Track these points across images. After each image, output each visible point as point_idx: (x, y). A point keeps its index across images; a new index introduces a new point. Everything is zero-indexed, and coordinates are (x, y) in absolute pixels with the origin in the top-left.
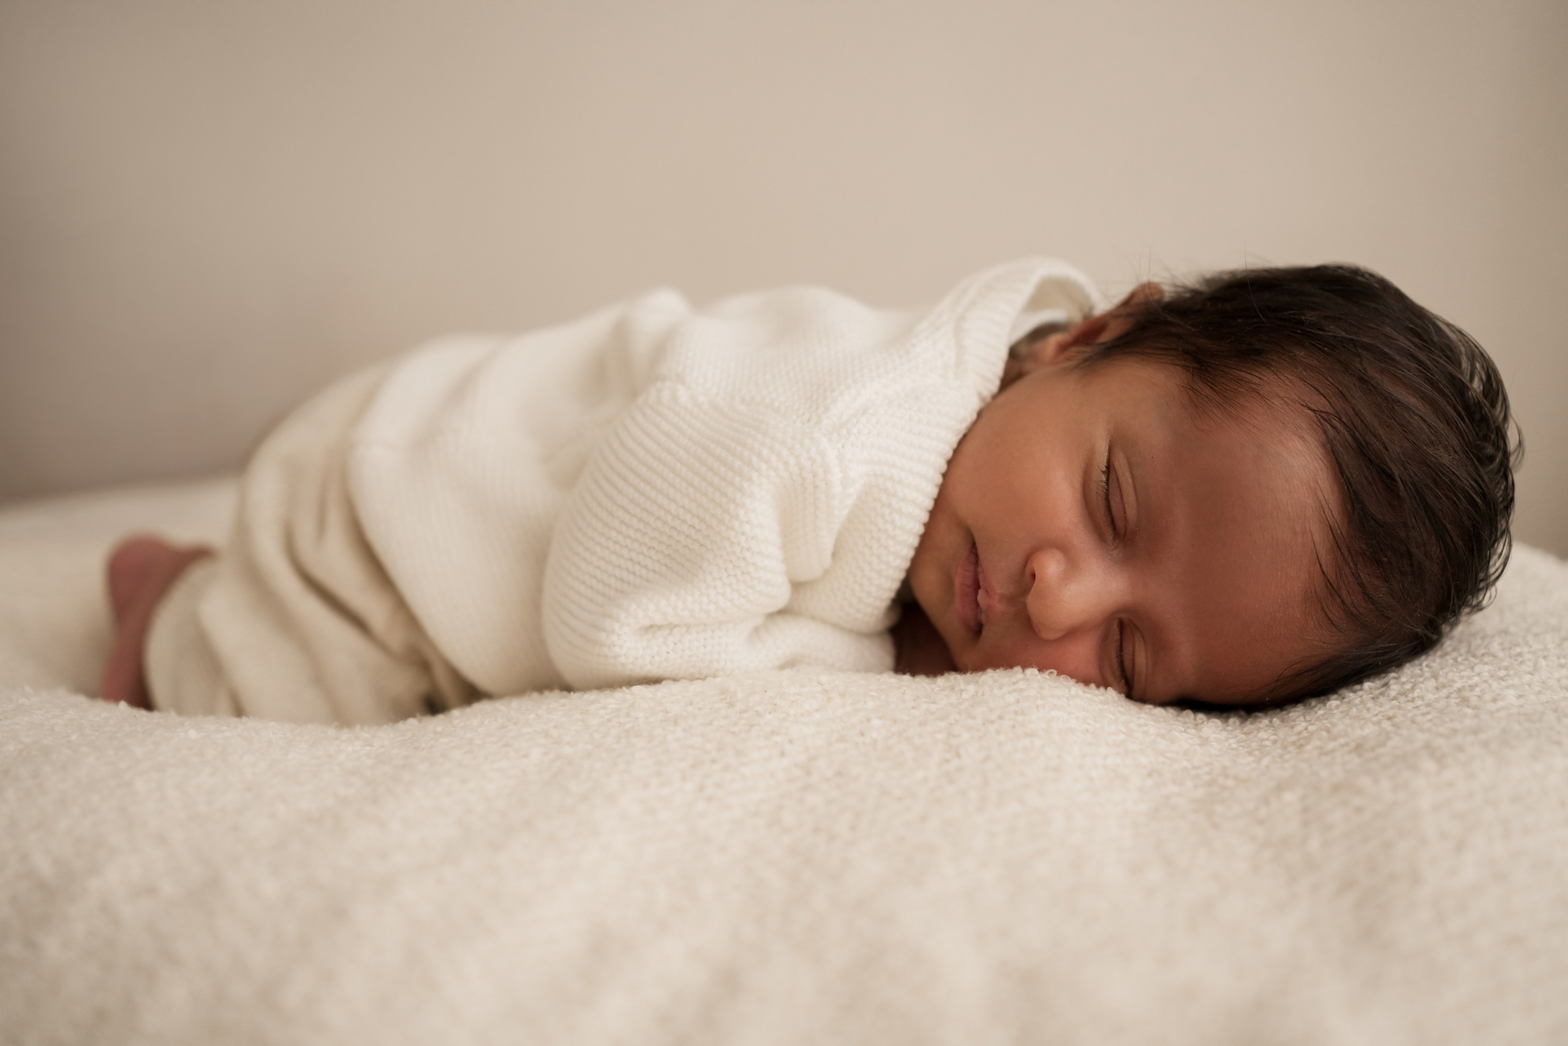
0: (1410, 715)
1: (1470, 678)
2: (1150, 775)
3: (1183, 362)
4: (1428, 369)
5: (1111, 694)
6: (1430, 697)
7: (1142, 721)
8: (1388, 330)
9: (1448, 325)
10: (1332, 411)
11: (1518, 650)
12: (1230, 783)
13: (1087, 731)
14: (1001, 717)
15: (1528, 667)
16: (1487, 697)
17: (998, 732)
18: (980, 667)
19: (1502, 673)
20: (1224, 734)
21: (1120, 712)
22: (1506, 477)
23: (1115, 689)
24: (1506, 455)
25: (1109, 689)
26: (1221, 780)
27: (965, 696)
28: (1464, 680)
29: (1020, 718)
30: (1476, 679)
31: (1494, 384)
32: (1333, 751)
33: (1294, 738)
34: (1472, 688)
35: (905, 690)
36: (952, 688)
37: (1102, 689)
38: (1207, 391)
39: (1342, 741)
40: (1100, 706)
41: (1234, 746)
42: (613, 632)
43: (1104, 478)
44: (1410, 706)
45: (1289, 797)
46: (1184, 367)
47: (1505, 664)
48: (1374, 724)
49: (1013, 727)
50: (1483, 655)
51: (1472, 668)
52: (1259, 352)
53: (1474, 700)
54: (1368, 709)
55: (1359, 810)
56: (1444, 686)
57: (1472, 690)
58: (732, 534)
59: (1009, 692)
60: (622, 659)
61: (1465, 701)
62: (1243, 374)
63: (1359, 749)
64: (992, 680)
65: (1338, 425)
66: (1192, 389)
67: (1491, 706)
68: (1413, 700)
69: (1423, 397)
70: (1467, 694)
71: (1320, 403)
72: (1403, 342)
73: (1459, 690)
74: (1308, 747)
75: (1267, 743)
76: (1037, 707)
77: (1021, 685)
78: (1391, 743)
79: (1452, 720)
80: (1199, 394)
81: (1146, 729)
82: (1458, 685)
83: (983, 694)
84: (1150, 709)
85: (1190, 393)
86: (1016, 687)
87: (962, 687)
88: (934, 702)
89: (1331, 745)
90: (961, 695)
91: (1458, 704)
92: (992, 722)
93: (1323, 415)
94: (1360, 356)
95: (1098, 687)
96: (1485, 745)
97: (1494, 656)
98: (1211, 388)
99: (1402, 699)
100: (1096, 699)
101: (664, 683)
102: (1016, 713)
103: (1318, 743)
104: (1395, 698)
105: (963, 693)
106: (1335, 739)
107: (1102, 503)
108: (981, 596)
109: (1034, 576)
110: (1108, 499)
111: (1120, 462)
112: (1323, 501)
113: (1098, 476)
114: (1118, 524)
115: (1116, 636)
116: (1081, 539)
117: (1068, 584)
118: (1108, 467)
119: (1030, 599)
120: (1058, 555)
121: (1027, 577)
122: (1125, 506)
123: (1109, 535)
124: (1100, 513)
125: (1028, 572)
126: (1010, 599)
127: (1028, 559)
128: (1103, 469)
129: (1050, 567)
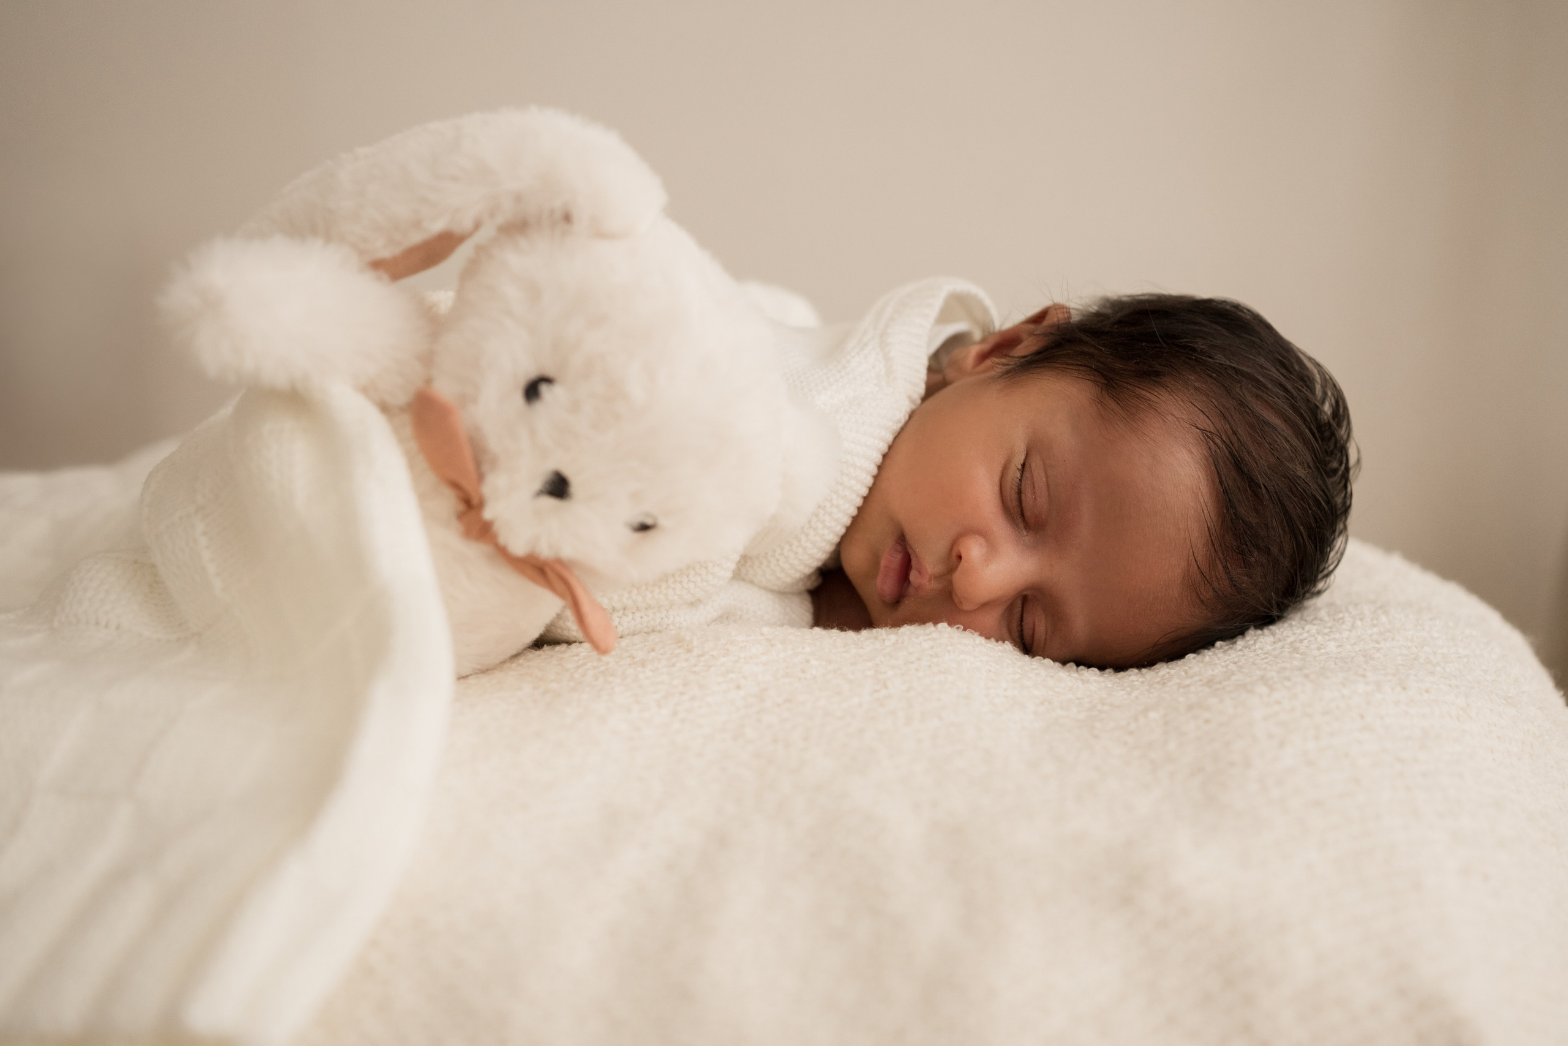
0: (1251, 660)
1: (1301, 634)
2: (1042, 703)
3: (1093, 377)
4: (1293, 397)
5: (1008, 646)
6: (1269, 648)
7: (1034, 667)
8: (1262, 361)
9: (1310, 359)
10: (1214, 430)
11: (1341, 615)
12: (1106, 708)
13: (990, 671)
14: (919, 659)
16: (1313, 646)
17: (917, 670)
19: (1326, 631)
20: (1101, 679)
21: (1016, 658)
22: (1345, 487)
23: (1011, 643)
24: (1347, 469)
25: (1006, 642)
26: (1099, 707)
27: (887, 643)
28: (1296, 636)
29: (935, 660)
30: (1305, 635)
31: (1341, 411)
32: (1188, 686)
33: (1159, 679)
34: (1301, 641)
35: (835, 640)
36: (876, 638)
37: (1000, 642)
38: (1113, 405)
39: (1197, 678)
40: (1000, 654)
41: (1110, 686)
43: (1018, 475)
44: (1252, 654)
45: (1153, 715)
46: (1094, 382)
47: (1329, 624)
48: (1223, 667)
49: (930, 666)
50: (1313, 620)
51: (1303, 628)
52: (1157, 374)
53: (1302, 649)
54: (1219, 659)
55: (1207, 721)
56: (1280, 640)
59: (925, 640)
61: (1296, 650)
62: (1144, 393)
63: (1210, 682)
64: (909, 633)
65: (1219, 442)
66: (1100, 402)
67: (1316, 653)
68: (1255, 651)
69: (1287, 420)
70: (1297, 645)
71: (1205, 423)
72: (1274, 373)
73: (1292, 643)
74: (1170, 684)
75: (1136, 683)
76: (949, 652)
77: (934, 635)
78: (1234, 678)
79: (1283, 662)
80: (1106, 408)
81: (1038, 672)
82: (1291, 640)
83: (903, 642)
84: (1040, 660)
85: (1099, 406)
86: (930, 637)
87: (885, 637)
88: (862, 648)
89: (1188, 682)
90: (884, 643)
91: (1290, 652)
92: (912, 663)
93: (1208, 434)
94: (1239, 382)
95: (997, 641)
96: (1306, 676)
97: (1321, 620)
98: (1118, 403)
99: (1246, 651)
100: (996, 648)
102: (931, 656)
103: (1178, 681)
104: (1241, 650)
105: (886, 641)
106: (1192, 677)
107: (1014, 496)
108: (913, 576)
109: (960, 557)
110: (1020, 492)
111: (1036, 464)
112: (1203, 504)
113: (1014, 473)
114: (1028, 514)
115: (1018, 609)
116: (1000, 527)
117: (988, 565)
118: (1023, 465)
119: (957, 576)
120: (981, 540)
121: (954, 559)
122: (1037, 500)
123: (1021, 525)
124: (1013, 504)
125: (954, 554)
126: (938, 577)
127: (954, 543)
128: (1020, 467)
129: (974, 550)
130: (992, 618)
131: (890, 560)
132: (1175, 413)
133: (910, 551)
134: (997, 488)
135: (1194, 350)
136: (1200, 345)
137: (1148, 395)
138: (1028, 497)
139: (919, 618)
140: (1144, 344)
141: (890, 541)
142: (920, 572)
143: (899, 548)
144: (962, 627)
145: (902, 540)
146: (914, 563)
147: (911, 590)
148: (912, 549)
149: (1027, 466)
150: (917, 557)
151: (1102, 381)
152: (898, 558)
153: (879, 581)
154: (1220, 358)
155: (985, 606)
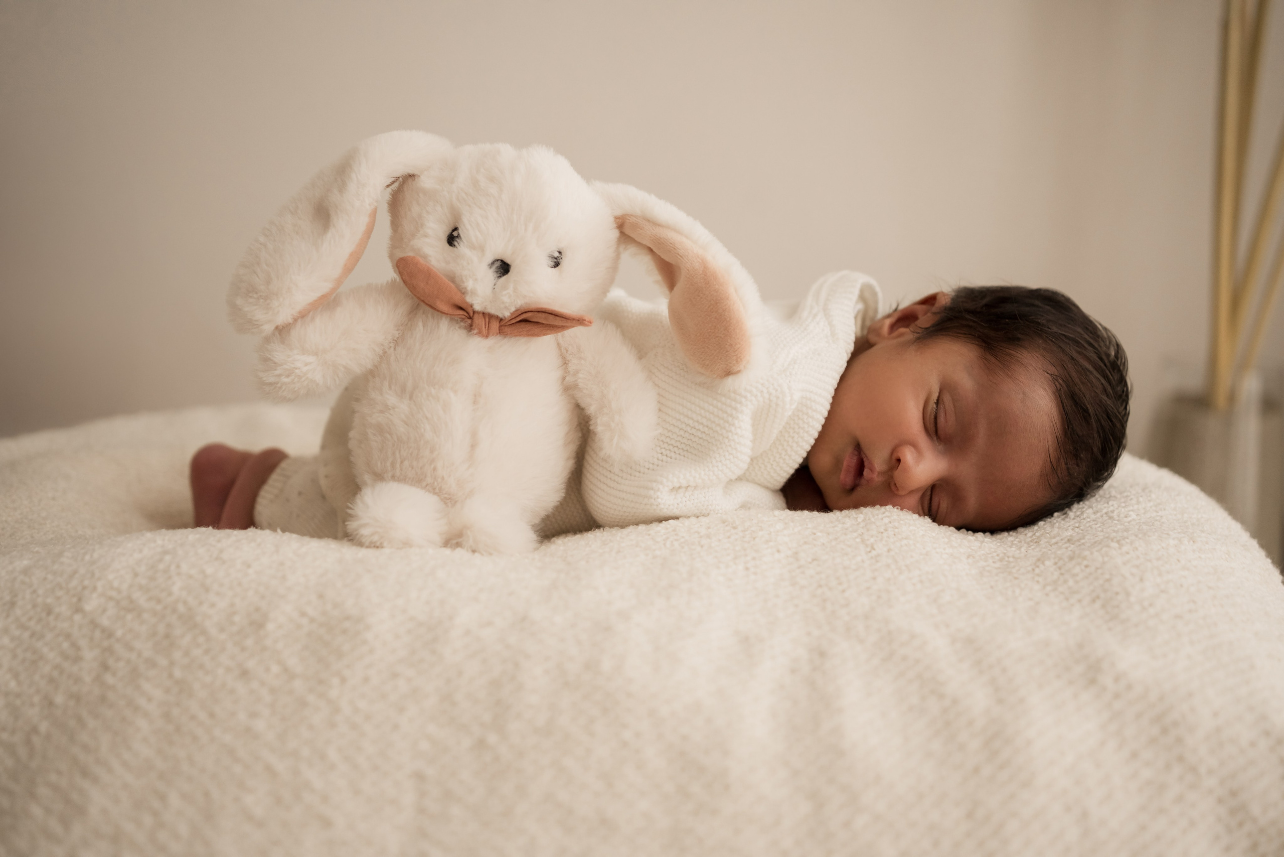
0: (1087, 525)
3: (977, 342)
6: (1093, 517)
10: (1056, 373)
15: (1134, 502)
16: (1122, 515)
18: (856, 506)
20: (989, 540)
27: (859, 520)
34: (1113, 512)
38: (993, 359)
39: (1058, 538)
42: (658, 490)
43: (935, 406)
46: (978, 345)
51: (1108, 503)
52: (1019, 339)
53: (1116, 517)
56: (1097, 512)
57: (1113, 513)
58: (730, 434)
60: (662, 506)
61: (1110, 518)
65: (1061, 382)
66: (986, 359)
70: (1111, 515)
71: (1052, 370)
74: (1042, 542)
80: (989, 362)
82: (1105, 511)
85: (984, 361)
87: (855, 516)
89: (1054, 540)
90: (857, 520)
93: (1054, 377)
98: (996, 359)
101: (680, 519)
103: (1046, 540)
106: (1054, 537)
107: (932, 420)
108: (866, 472)
109: (899, 460)
110: (936, 418)
111: (947, 398)
112: (1055, 424)
113: (932, 405)
114: (940, 432)
115: (929, 493)
116: (923, 440)
117: (918, 465)
118: (938, 400)
119: (897, 473)
120: (912, 449)
121: (894, 461)
122: (948, 422)
123: (935, 438)
124: (931, 426)
125: (894, 457)
126: (883, 473)
127: (893, 451)
128: (935, 401)
129: (908, 455)
130: (914, 500)
131: (849, 461)
132: (1033, 365)
133: (863, 456)
134: (921, 415)
135: (1039, 324)
136: (1042, 320)
137: (1014, 353)
138: (941, 420)
139: (871, 503)
140: (1007, 320)
141: (850, 449)
142: (871, 470)
143: (856, 453)
144: (900, 508)
145: (858, 447)
146: (866, 464)
147: (863, 481)
148: (865, 454)
149: (940, 401)
150: (868, 460)
151: (984, 345)
152: (854, 461)
153: (842, 476)
154: (1055, 329)
155: (912, 492)
